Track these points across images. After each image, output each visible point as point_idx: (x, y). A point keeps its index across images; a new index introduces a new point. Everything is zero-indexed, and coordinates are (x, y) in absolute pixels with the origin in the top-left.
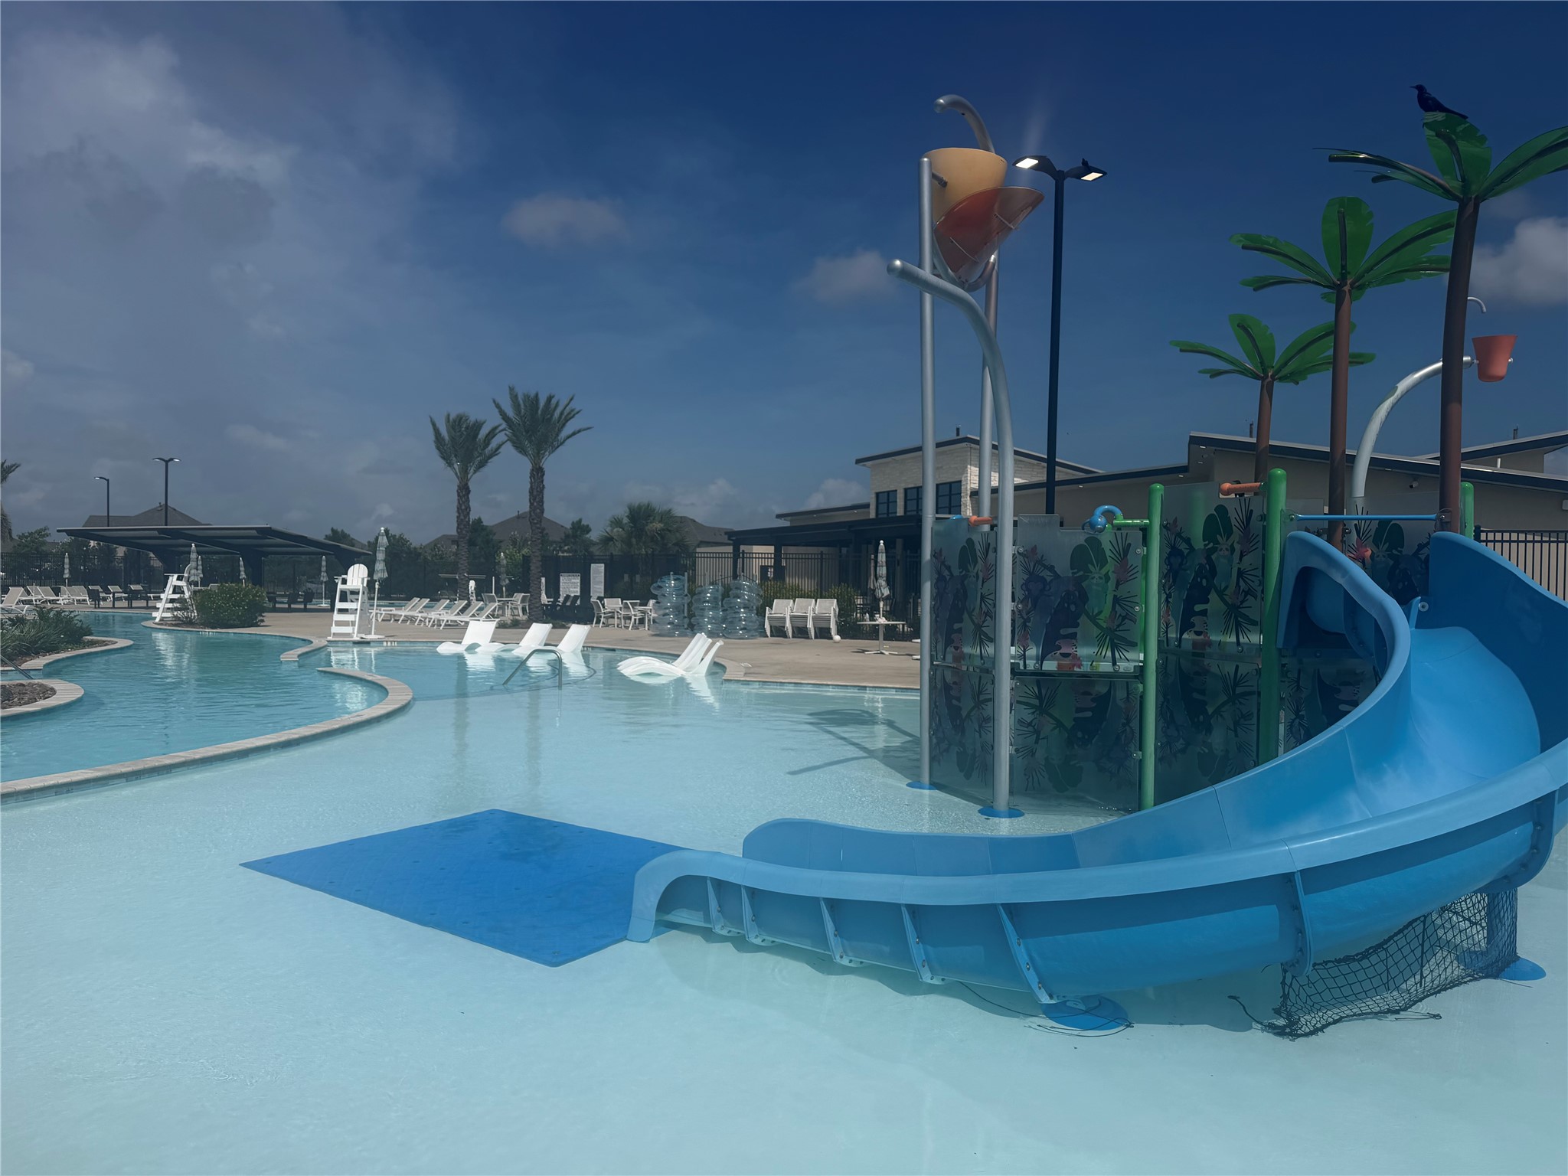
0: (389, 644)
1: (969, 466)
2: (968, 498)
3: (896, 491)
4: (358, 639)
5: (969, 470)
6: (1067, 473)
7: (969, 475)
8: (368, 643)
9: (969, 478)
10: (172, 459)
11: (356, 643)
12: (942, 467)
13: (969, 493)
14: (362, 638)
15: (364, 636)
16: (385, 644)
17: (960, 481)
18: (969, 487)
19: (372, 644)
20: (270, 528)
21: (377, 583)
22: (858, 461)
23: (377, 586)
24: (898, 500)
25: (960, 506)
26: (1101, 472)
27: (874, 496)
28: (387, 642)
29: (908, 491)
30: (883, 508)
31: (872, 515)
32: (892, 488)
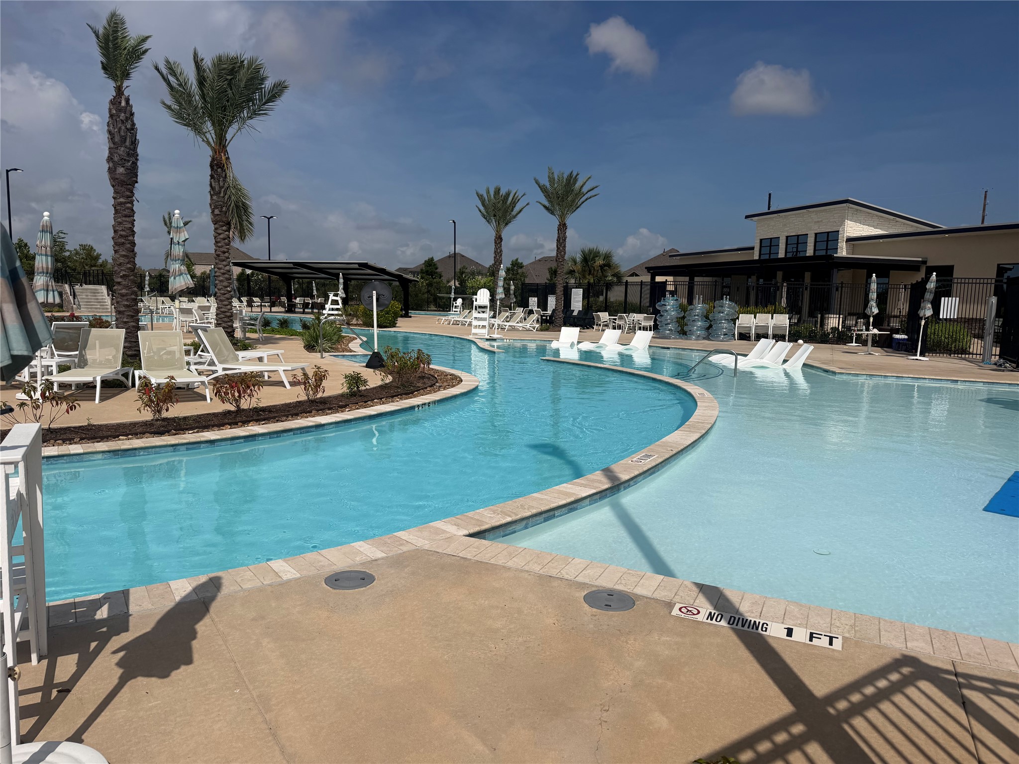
0: (508, 340)
1: (846, 221)
2: (845, 243)
3: (779, 237)
4: (488, 337)
5: (846, 223)
6: (917, 227)
7: (846, 227)
8: (494, 340)
9: (846, 229)
10: (272, 217)
11: (487, 340)
12: (821, 221)
13: (845, 239)
14: (490, 337)
15: (491, 336)
16: (505, 340)
17: (838, 231)
18: (845, 236)
19: (497, 340)
20: (367, 263)
21: (498, 301)
22: (747, 217)
23: (498, 303)
24: (780, 245)
25: (837, 249)
26: (944, 227)
27: (759, 241)
28: (506, 339)
29: (789, 238)
30: (766, 250)
31: (756, 257)
32: (775, 236)
